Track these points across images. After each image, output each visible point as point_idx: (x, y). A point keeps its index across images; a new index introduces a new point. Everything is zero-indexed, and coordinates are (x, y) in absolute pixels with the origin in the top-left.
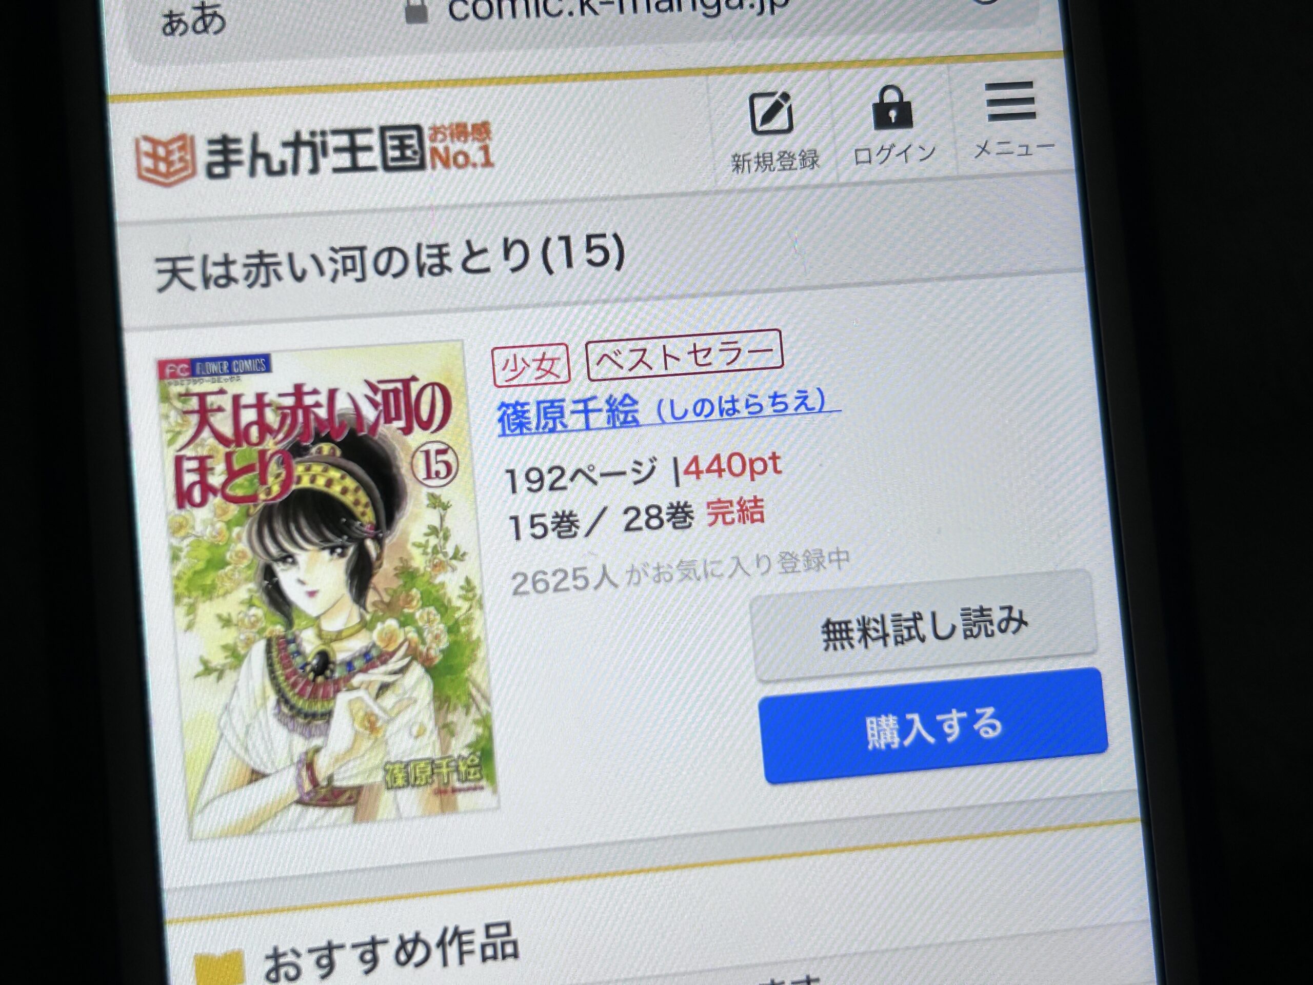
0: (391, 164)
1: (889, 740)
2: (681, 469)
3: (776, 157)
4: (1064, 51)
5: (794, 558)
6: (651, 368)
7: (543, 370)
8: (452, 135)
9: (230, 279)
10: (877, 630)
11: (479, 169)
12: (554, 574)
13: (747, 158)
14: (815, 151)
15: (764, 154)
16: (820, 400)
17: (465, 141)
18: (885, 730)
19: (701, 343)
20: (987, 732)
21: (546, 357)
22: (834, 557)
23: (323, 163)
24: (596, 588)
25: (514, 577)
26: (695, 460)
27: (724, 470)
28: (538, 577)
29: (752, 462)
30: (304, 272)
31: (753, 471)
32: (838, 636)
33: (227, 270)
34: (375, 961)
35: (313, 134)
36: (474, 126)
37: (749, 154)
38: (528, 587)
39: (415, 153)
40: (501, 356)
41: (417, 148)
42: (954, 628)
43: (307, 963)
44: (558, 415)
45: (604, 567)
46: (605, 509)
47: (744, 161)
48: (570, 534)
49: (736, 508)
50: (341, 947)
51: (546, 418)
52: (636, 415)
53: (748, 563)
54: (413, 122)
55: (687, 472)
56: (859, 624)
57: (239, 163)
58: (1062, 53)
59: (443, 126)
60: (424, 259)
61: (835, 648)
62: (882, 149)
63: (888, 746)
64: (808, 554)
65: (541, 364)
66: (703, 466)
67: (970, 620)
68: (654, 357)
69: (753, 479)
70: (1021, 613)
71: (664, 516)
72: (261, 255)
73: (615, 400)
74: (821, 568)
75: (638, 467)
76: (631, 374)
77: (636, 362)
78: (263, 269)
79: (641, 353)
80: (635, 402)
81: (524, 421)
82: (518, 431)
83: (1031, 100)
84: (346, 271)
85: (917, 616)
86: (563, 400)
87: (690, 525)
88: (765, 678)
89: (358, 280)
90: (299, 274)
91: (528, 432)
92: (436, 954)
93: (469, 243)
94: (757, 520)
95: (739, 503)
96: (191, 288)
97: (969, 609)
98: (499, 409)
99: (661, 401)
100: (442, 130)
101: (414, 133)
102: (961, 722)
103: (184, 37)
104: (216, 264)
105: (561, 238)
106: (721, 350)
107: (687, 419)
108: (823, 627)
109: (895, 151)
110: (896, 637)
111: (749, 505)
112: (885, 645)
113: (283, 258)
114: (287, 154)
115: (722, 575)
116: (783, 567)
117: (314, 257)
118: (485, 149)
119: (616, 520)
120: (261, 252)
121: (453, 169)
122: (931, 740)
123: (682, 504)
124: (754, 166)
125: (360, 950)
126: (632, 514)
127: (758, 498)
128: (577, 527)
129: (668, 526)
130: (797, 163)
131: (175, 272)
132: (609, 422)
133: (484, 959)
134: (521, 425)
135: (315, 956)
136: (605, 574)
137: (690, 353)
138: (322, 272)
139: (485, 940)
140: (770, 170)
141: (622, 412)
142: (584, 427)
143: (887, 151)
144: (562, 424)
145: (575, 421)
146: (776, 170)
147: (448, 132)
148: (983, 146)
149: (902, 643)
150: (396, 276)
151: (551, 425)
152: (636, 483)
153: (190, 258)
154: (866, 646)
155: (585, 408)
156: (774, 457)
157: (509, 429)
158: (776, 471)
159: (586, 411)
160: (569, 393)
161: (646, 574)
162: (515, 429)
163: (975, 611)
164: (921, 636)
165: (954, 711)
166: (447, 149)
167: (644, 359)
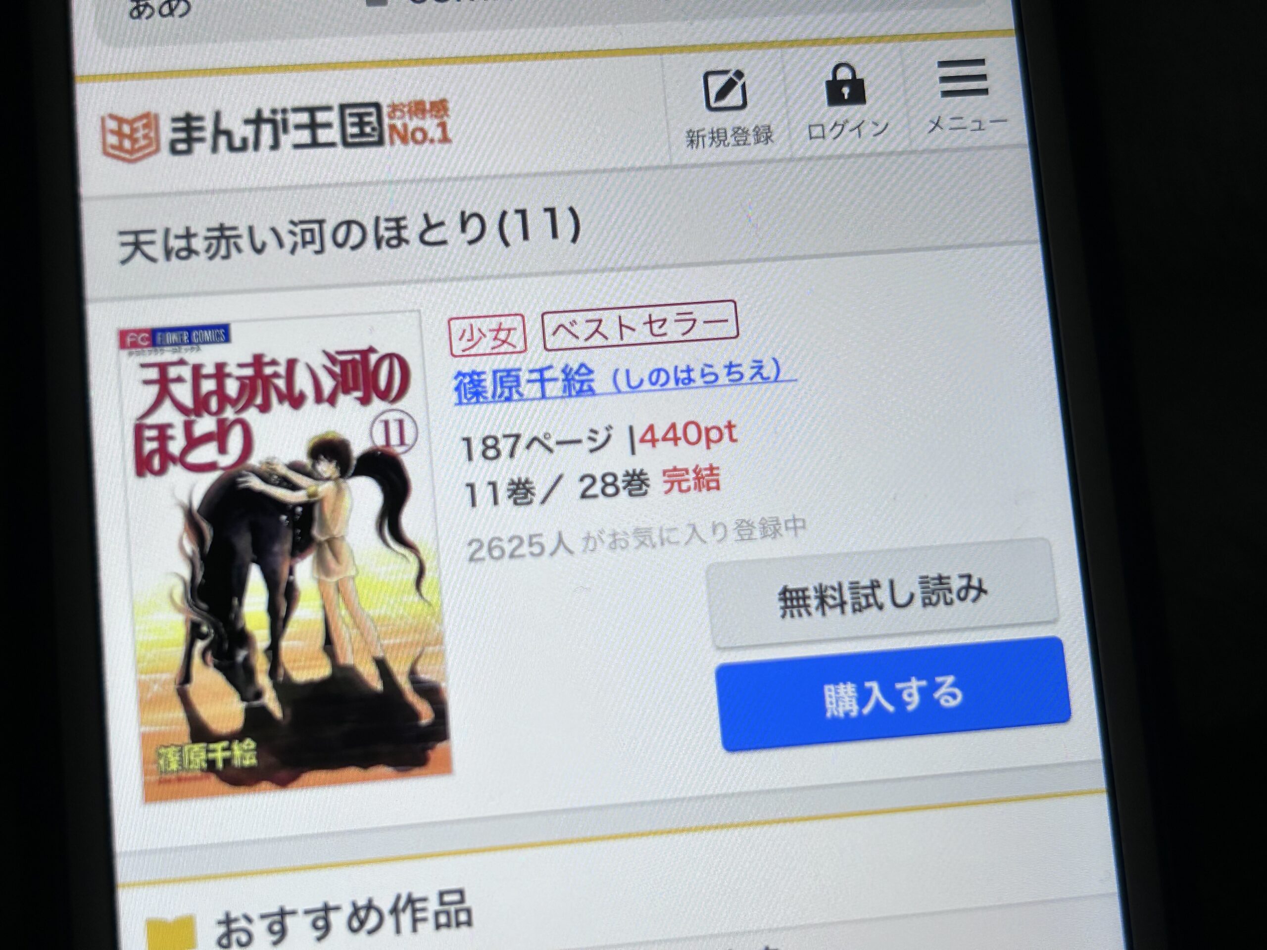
0: (350, 140)
1: (848, 708)
2: (637, 438)
3: (730, 133)
4: (1016, 29)
5: (750, 525)
6: (606, 338)
7: (499, 340)
8: (410, 111)
9: (191, 251)
10: (834, 598)
11: (436, 144)
12: (510, 540)
13: (701, 133)
14: (769, 127)
15: (718, 130)
16: (775, 370)
17: (424, 118)
18: (843, 698)
19: (657, 313)
20: (947, 701)
21: (502, 327)
22: (791, 525)
23: (283, 138)
24: (552, 554)
25: (470, 544)
26: (651, 428)
27: (680, 439)
28: (494, 544)
29: (708, 430)
30: (264, 245)
31: (708, 440)
32: (795, 603)
33: (189, 243)
34: (327, 928)
35: (274, 111)
36: (433, 104)
37: (703, 129)
38: (484, 553)
39: (373, 129)
40: (456, 326)
41: (375, 125)
42: (912, 596)
43: (259, 928)
44: (515, 384)
45: (560, 534)
46: (560, 477)
47: (698, 137)
48: (525, 501)
49: (692, 475)
50: (293, 913)
51: (502, 386)
52: (592, 384)
53: (705, 531)
54: (373, 100)
55: (642, 440)
56: (816, 591)
57: (201, 140)
58: (1014, 31)
59: (402, 104)
60: (382, 232)
61: (792, 616)
62: (836, 124)
63: (847, 714)
64: (764, 521)
65: (498, 333)
66: (659, 434)
67: (929, 588)
68: (610, 327)
69: (708, 447)
70: (980, 581)
71: (620, 484)
72: (222, 228)
73: (571, 369)
74: (778, 535)
75: (593, 435)
76: (588, 344)
77: (591, 332)
78: (223, 242)
79: (597, 323)
80: (590, 372)
81: (480, 389)
82: (474, 400)
83: (983, 77)
84: (305, 243)
85: (875, 584)
86: (519, 370)
87: (645, 493)
88: (723, 645)
89: (317, 252)
90: (259, 245)
91: (485, 400)
92: (389, 921)
93: (426, 216)
94: (713, 488)
95: (695, 471)
96: (153, 260)
97: (927, 577)
98: (456, 378)
99: (616, 371)
100: (401, 107)
101: (372, 110)
102: (921, 690)
103: (150, 20)
104: (177, 237)
105: (517, 211)
106: (676, 321)
107: (643, 388)
108: (780, 594)
109: (849, 126)
110: (853, 605)
111: (704, 473)
112: (843, 612)
113: (243, 231)
114: (249, 131)
115: (677, 543)
116: (740, 535)
117: (274, 230)
118: (443, 125)
119: (572, 487)
120: (222, 225)
121: (411, 144)
122: (890, 708)
123: (638, 471)
124: (708, 141)
125: (311, 917)
126: (588, 481)
127: (715, 465)
128: (533, 494)
129: (624, 493)
130: (751, 139)
131: (137, 245)
132: (564, 391)
133: (438, 926)
134: (477, 394)
135: (267, 922)
136: (560, 541)
137: (645, 323)
138: (281, 244)
139: (438, 908)
140: (724, 144)
141: (578, 381)
142: (539, 395)
143: (841, 127)
144: (518, 392)
145: (531, 390)
146: (730, 145)
147: (406, 109)
148: (936, 121)
149: (860, 610)
150: (354, 248)
151: (506, 394)
152: (592, 451)
153: (152, 231)
154: (824, 614)
155: (541, 377)
156: (730, 426)
157: (466, 397)
158: (732, 439)
159: (542, 381)
160: (525, 363)
161: (603, 542)
162: (471, 398)
163: (934, 579)
164: (879, 604)
165: (913, 679)
166: (405, 126)
167: (600, 330)
